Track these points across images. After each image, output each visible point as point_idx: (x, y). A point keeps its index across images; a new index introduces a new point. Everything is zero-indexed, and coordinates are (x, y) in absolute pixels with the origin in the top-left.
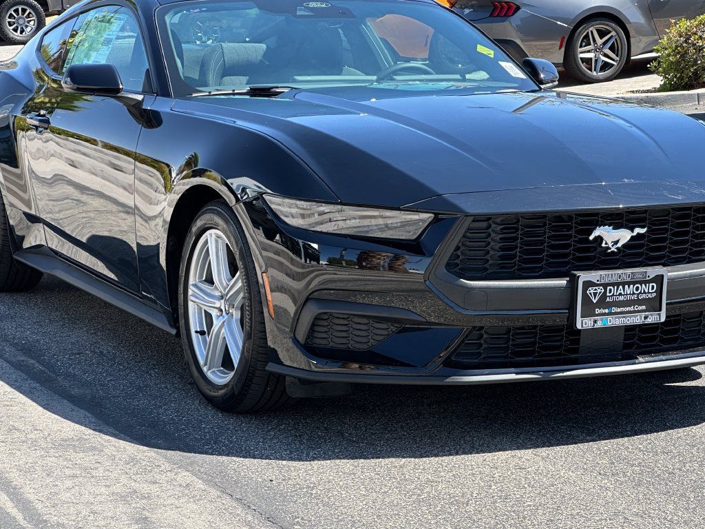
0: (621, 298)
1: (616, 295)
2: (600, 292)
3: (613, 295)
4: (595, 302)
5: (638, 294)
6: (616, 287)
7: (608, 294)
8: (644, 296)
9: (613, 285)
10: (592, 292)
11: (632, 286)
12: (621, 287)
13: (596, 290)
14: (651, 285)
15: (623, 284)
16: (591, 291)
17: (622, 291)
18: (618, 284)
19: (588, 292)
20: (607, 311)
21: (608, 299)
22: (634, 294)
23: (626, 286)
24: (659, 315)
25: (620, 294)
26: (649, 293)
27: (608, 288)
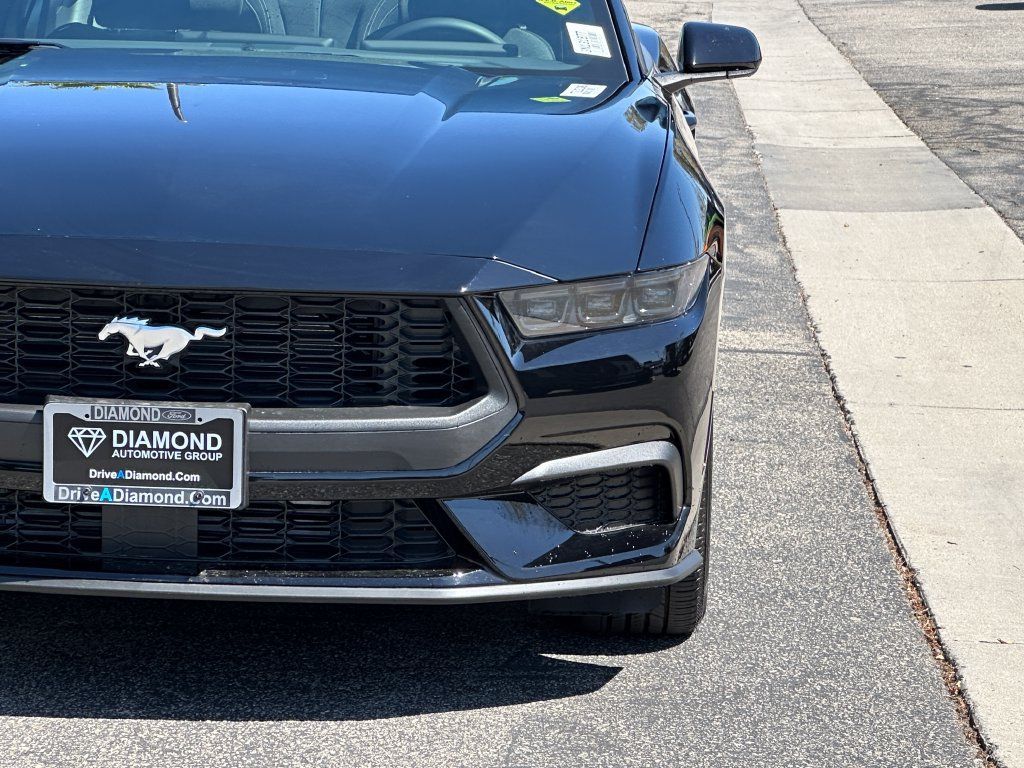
0: (145, 455)
1: (134, 449)
2: (98, 440)
3: (127, 447)
4: (87, 455)
5: (183, 451)
6: (131, 432)
7: (115, 444)
8: (196, 456)
9: (126, 427)
10: (79, 436)
11: (166, 434)
12: (143, 433)
13: (87, 433)
14: (209, 436)
15: (150, 429)
16: (76, 434)
17: (147, 442)
18: (137, 428)
19: (70, 436)
20: (114, 475)
21: (116, 454)
22: (172, 449)
23: (156, 434)
24: (228, 495)
25: (143, 447)
26: (206, 450)
27: (116, 433)
